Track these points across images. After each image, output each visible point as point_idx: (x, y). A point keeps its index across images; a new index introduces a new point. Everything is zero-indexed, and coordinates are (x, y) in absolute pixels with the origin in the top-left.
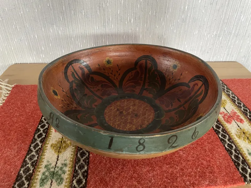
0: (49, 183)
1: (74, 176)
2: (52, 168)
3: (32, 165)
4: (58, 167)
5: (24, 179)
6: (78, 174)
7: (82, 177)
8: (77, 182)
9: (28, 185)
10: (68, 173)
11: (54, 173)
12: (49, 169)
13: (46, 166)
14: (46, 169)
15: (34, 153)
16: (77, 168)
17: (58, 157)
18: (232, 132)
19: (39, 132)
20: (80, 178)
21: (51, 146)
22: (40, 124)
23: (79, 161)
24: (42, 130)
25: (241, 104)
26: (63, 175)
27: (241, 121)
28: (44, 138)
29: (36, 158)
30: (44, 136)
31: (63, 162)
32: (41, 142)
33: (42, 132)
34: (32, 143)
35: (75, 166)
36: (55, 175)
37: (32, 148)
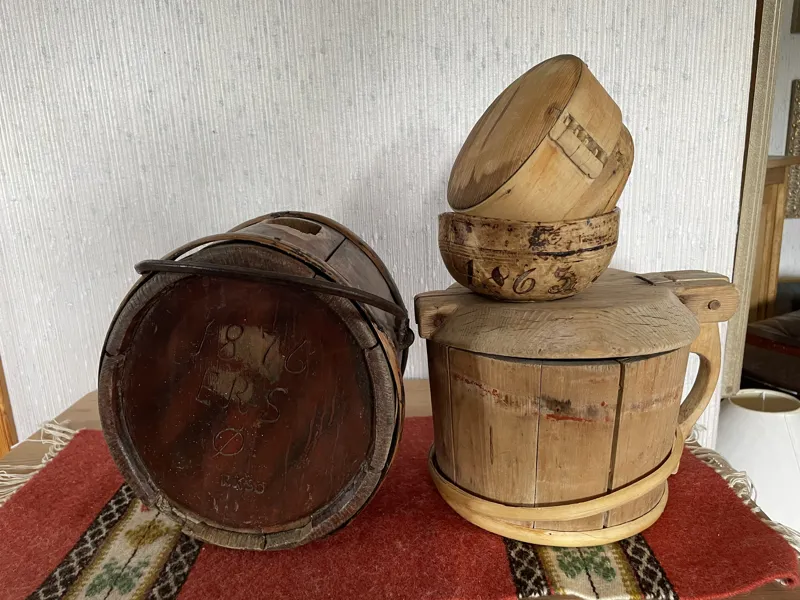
0: (106, 590)
1: (157, 582)
2: (119, 568)
3: (80, 563)
4: (129, 568)
5: (58, 583)
6: (167, 579)
7: (172, 584)
8: (159, 591)
9: (64, 593)
10: (147, 575)
11: (119, 576)
12: (112, 570)
13: (106, 566)
14: (105, 570)
15: (89, 545)
16: (168, 569)
17: (135, 551)
19: (108, 510)
20: (168, 584)
21: (128, 533)
22: (113, 498)
23: (177, 557)
24: (115, 507)
26: (135, 580)
28: (116, 521)
29: (91, 553)
30: (116, 518)
31: (142, 559)
32: (108, 527)
33: (114, 511)
34: (90, 529)
35: (165, 566)
36: (119, 580)
37: (87, 537)
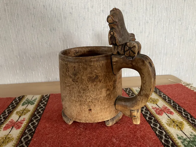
18: (163, 122)
25: (171, 101)
27: (171, 113)
